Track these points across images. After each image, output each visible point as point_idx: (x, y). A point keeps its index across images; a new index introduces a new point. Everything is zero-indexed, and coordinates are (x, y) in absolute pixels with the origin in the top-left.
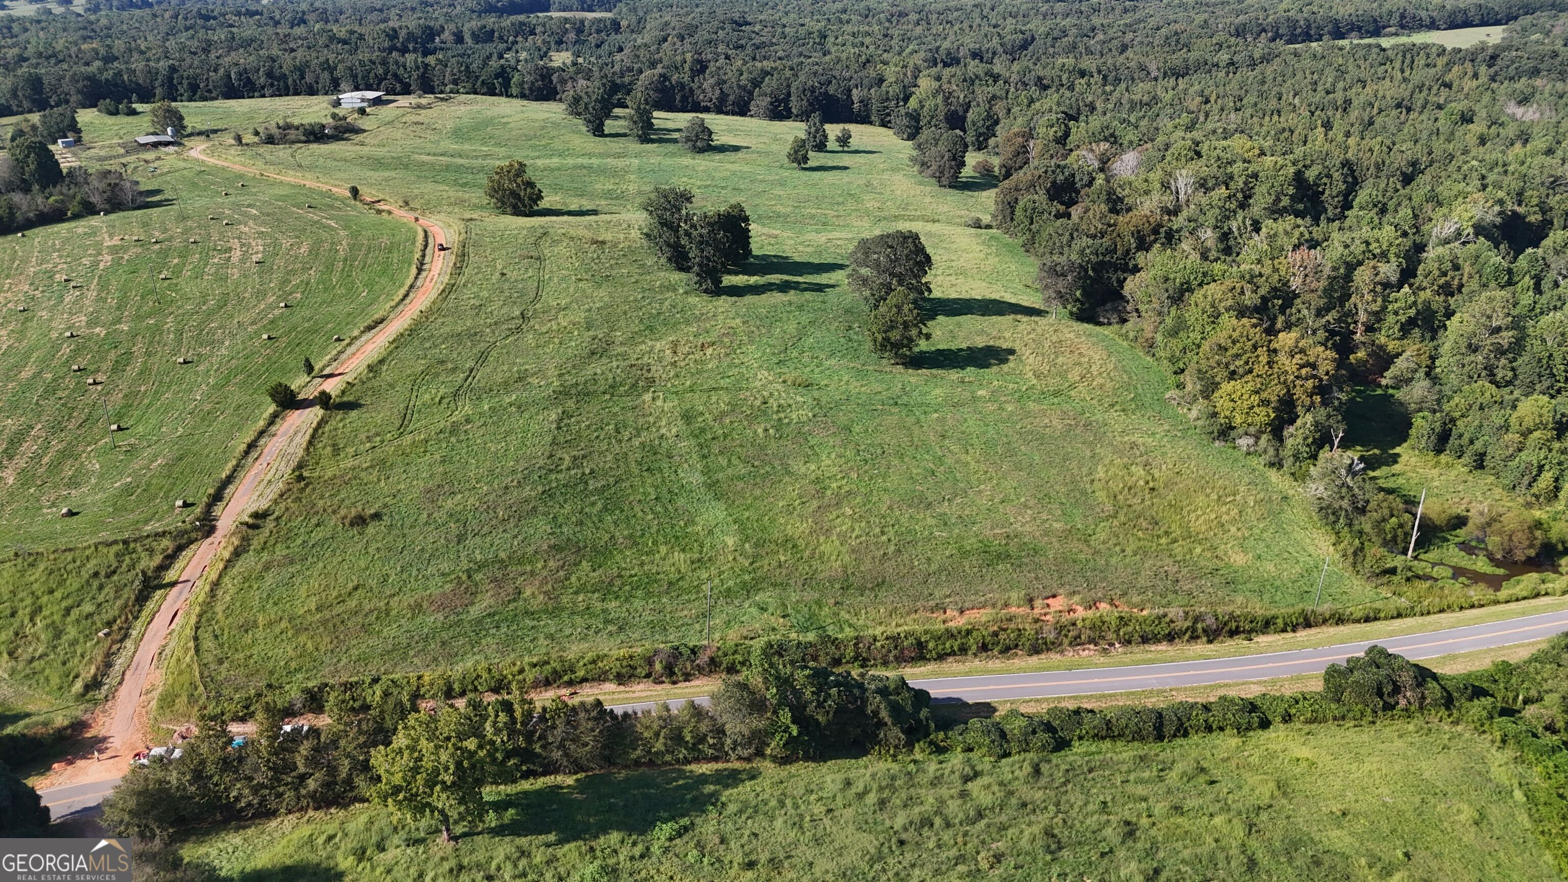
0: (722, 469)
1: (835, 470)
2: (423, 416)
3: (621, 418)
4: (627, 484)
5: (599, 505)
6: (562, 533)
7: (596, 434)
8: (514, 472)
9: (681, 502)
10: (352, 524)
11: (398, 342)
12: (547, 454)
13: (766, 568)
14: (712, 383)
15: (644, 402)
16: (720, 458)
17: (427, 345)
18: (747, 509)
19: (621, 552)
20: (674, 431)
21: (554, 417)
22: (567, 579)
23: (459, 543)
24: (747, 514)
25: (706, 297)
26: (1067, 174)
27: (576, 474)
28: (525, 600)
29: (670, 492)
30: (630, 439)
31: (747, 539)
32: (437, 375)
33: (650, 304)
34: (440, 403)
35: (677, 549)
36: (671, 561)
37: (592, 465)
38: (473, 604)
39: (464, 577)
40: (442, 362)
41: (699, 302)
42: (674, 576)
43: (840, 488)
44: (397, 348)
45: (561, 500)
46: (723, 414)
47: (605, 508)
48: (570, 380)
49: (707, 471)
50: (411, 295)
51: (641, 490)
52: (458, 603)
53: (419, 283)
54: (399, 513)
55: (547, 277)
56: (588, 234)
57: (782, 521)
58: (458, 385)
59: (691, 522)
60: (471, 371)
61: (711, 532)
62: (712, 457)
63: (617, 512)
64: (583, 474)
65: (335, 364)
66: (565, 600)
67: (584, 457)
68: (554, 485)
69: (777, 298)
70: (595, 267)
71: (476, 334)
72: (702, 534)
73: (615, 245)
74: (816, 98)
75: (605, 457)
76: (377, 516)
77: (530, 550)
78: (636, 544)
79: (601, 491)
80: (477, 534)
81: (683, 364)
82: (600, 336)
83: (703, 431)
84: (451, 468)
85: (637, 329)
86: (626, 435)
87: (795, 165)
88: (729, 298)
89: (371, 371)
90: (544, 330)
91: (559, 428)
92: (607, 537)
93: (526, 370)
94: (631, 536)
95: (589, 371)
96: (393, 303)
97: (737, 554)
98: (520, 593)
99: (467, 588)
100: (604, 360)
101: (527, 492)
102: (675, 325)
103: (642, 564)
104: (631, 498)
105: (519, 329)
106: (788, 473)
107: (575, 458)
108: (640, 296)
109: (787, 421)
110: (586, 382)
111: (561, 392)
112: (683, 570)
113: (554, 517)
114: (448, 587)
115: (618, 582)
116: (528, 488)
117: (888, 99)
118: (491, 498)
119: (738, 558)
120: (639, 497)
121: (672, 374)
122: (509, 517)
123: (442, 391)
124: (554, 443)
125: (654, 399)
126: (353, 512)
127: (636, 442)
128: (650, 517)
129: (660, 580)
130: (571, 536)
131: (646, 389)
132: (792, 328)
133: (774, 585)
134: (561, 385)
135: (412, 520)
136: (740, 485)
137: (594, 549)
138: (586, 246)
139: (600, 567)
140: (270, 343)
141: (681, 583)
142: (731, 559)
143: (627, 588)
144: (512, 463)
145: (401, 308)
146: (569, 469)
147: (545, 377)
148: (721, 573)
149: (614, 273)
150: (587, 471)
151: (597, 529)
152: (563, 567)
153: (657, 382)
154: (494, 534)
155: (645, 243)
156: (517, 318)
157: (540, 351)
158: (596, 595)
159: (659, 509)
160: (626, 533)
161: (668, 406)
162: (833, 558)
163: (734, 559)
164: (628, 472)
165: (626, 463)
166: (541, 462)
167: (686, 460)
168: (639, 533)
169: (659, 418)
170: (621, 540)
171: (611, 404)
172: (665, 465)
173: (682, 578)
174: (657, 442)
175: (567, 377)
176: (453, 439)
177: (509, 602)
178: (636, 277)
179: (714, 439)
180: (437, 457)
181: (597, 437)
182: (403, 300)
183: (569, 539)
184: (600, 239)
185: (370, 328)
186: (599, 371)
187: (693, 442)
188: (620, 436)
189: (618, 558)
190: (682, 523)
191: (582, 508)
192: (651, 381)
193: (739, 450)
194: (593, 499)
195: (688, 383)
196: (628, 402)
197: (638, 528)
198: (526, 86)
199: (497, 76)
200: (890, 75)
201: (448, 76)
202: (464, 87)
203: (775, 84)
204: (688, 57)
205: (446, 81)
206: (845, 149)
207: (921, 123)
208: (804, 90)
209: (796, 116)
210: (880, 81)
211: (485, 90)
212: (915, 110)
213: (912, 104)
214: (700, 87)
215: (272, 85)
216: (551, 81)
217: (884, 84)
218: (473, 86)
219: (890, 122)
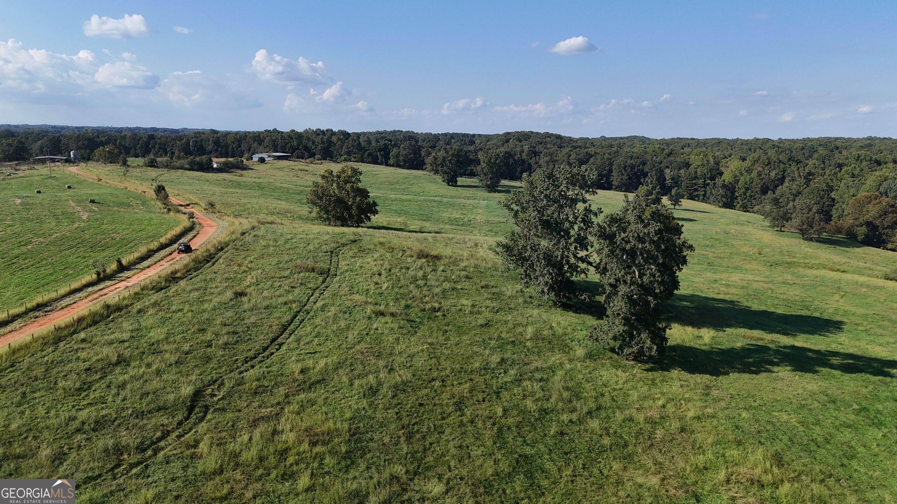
25: (638, 370)
33: (518, 381)
56: (417, 246)
70: (416, 292)
73: (455, 262)
74: (635, 173)
108: (495, 359)
117: (696, 178)
138: (409, 260)
149: (446, 304)
155: (499, 260)
178: (488, 315)
184: (434, 253)
198: (401, 158)
199: (380, 150)
200: (695, 160)
201: (344, 149)
202: (355, 157)
203: (599, 162)
204: (526, 148)
205: (342, 153)
206: (677, 207)
207: (736, 194)
208: (625, 167)
209: (617, 187)
210: (688, 165)
211: (370, 160)
212: (730, 183)
213: (727, 177)
214: (537, 163)
215: (216, 150)
216: (420, 155)
217: (692, 167)
218: (362, 157)
219: (696, 196)
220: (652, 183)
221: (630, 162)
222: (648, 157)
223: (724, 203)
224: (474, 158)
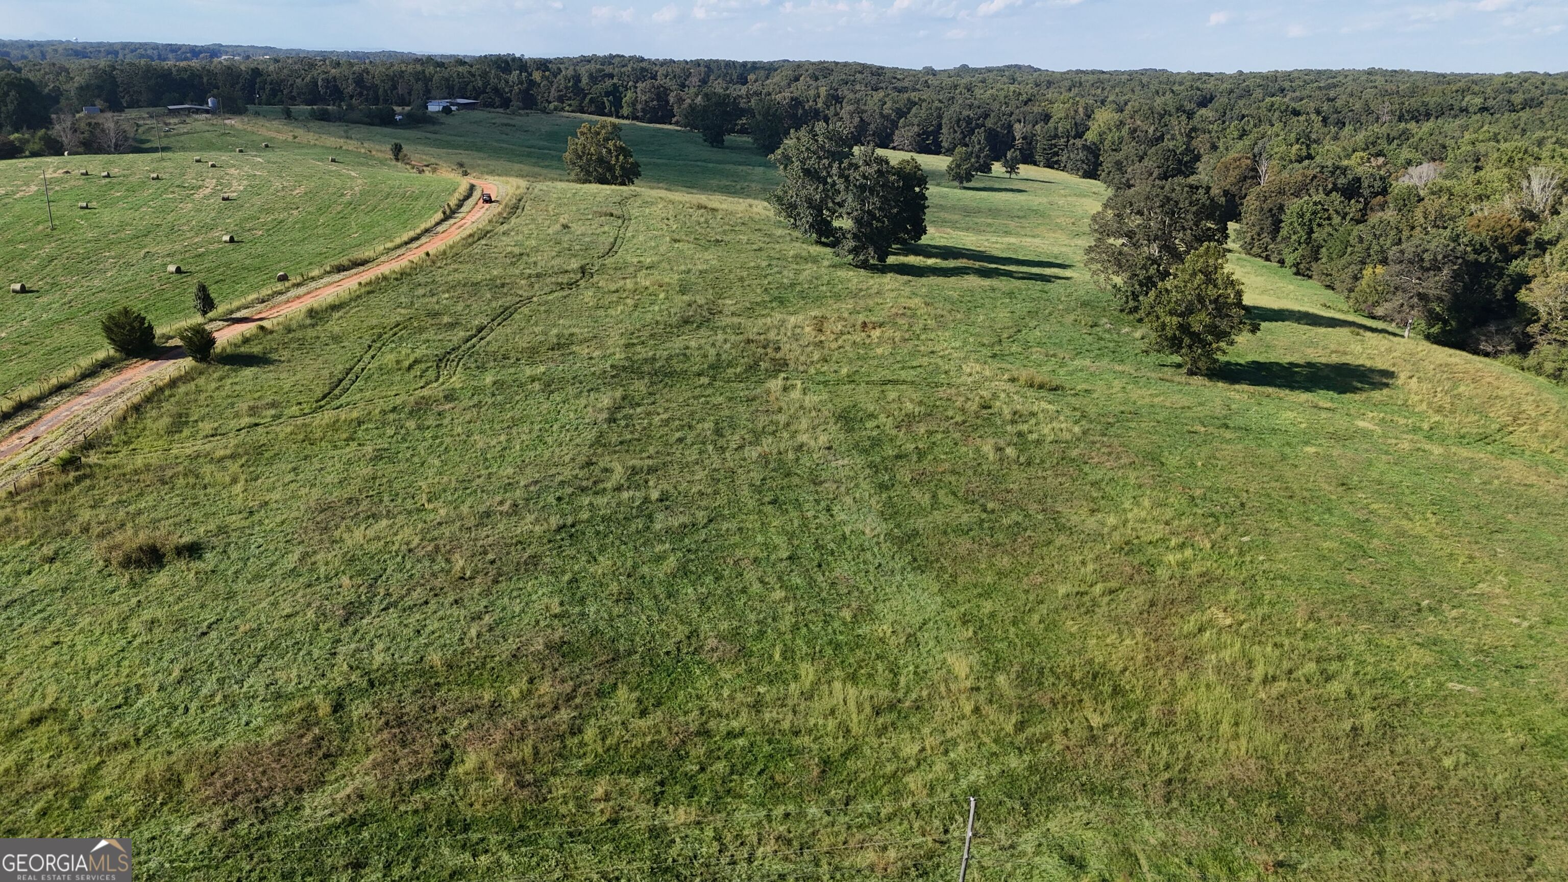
0: (921, 511)
1: (1159, 531)
2: (371, 384)
3: (727, 412)
4: (733, 525)
5: (672, 562)
6: (583, 614)
7: (678, 435)
8: (509, 486)
9: (842, 569)
10: (127, 563)
11: (374, 288)
12: (582, 459)
13: (1060, 742)
14: (887, 374)
15: (768, 392)
16: (915, 492)
17: (421, 291)
18: (987, 594)
19: (710, 669)
20: (823, 439)
21: (606, 401)
22: (575, 731)
23: (346, 621)
24: (987, 606)
25: (864, 272)
26: (1351, 177)
27: (632, 499)
28: (458, 783)
29: (818, 547)
30: (741, 448)
31: (998, 665)
32: (421, 330)
33: (779, 273)
34: (410, 368)
35: (837, 672)
36: (827, 703)
37: (665, 485)
38: (320, 782)
39: (324, 708)
40: (436, 314)
41: (855, 278)
42: (835, 745)
43: (1184, 565)
44: (369, 293)
45: (594, 546)
46: (910, 419)
47: (684, 571)
48: (643, 352)
49: (890, 512)
50: (424, 240)
51: (760, 539)
52: (280, 778)
53: (440, 229)
54: (246, 546)
55: (629, 234)
56: (695, 201)
57: (1072, 627)
58: (450, 346)
59: (865, 613)
60: (480, 329)
61: (912, 640)
62: (899, 490)
63: (709, 579)
64: (646, 500)
65: (260, 306)
66: (560, 787)
67: (652, 470)
68: (585, 515)
69: (973, 281)
70: (701, 230)
71: (503, 285)
72: (893, 641)
75: (693, 473)
76: (193, 551)
77: (504, 650)
78: (744, 653)
79: (677, 534)
80: (394, 605)
81: (834, 345)
82: (700, 302)
83: (876, 443)
84: (387, 469)
85: (759, 299)
86: (735, 440)
87: (956, 183)
88: (899, 276)
89: (311, 317)
90: (613, 287)
91: (612, 420)
92: (682, 631)
93: (572, 335)
94: (735, 634)
95: (677, 344)
96: (389, 245)
97: (982, 698)
98: (448, 763)
99: (318, 740)
100: (703, 332)
101: (527, 524)
102: (818, 298)
103: (757, 706)
104: (739, 553)
105: (570, 285)
106: (1061, 528)
107: (634, 471)
109: (1035, 436)
110: (670, 358)
111: (624, 368)
112: (855, 729)
113: (574, 580)
114: (275, 731)
115: (698, 750)
116: (530, 518)
118: (447, 531)
119: (986, 709)
120: (754, 552)
121: (816, 357)
122: (476, 572)
123: (418, 353)
124: (599, 441)
125: (785, 389)
126: (143, 538)
127: (752, 453)
128: (779, 594)
129: (801, 751)
130: (602, 625)
131: (774, 374)
132: (1003, 315)
133: (1090, 790)
134: (628, 358)
135: (265, 562)
136: (964, 545)
137: (650, 657)
138: (691, 210)
139: (658, 704)
140: (175, 277)
141: (851, 764)
142: (968, 708)
143: (720, 767)
144: (510, 471)
145: (403, 250)
146: (619, 489)
147: (601, 346)
148: (947, 746)
149: (727, 238)
150: (655, 495)
151: (663, 612)
152: (569, 698)
153: (792, 365)
154: (433, 606)
156: (573, 271)
157: (601, 312)
158: (642, 782)
159: (797, 580)
160: (724, 626)
161: (811, 400)
162: (1225, 728)
163: (977, 710)
164: (734, 501)
165: (733, 488)
166: (567, 473)
167: (848, 490)
168: (752, 630)
169: (794, 417)
170: (712, 642)
171: (709, 391)
172: (807, 497)
173: (852, 752)
174: (791, 455)
175: (638, 348)
176: (411, 424)
177: (415, 785)
178: (760, 245)
179: (898, 457)
180: (369, 449)
181: (680, 440)
182: (406, 243)
183: (595, 632)
184: (711, 206)
185: (340, 269)
186: (693, 344)
187: (860, 460)
188: (721, 442)
189: (704, 683)
190: (847, 614)
191: (635, 567)
192: (780, 366)
193: (953, 479)
194: (659, 548)
195: (844, 371)
196: (741, 390)
197: (752, 617)
198: (639, 107)
199: (608, 94)
200: (1058, 111)
201: (554, 93)
202: (570, 105)
203: (923, 114)
204: (823, 91)
205: (551, 99)
206: (1013, 176)
207: (1101, 159)
208: (959, 120)
209: (948, 151)
210: (1047, 117)
211: (593, 109)
212: (1094, 144)
213: (1091, 136)
214: (837, 114)
215: (361, 94)
216: (667, 102)
217: (1052, 120)
218: (580, 104)
219: (1057, 162)
220: (979, 143)
221: (966, 113)
222: (995, 106)
223: (1085, 171)
224: (745, 106)
